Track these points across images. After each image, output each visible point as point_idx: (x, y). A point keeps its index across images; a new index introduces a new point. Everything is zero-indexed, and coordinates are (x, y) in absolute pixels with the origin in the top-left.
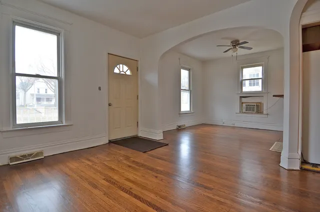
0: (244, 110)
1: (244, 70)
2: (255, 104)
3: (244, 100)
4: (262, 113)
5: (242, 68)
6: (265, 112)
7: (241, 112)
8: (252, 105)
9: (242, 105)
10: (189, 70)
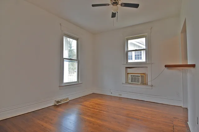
0: (130, 81)
1: (129, 41)
2: (140, 75)
3: (129, 71)
4: (146, 84)
5: (128, 40)
6: (149, 83)
7: (127, 82)
8: (137, 76)
9: (128, 76)
10: (77, 40)
